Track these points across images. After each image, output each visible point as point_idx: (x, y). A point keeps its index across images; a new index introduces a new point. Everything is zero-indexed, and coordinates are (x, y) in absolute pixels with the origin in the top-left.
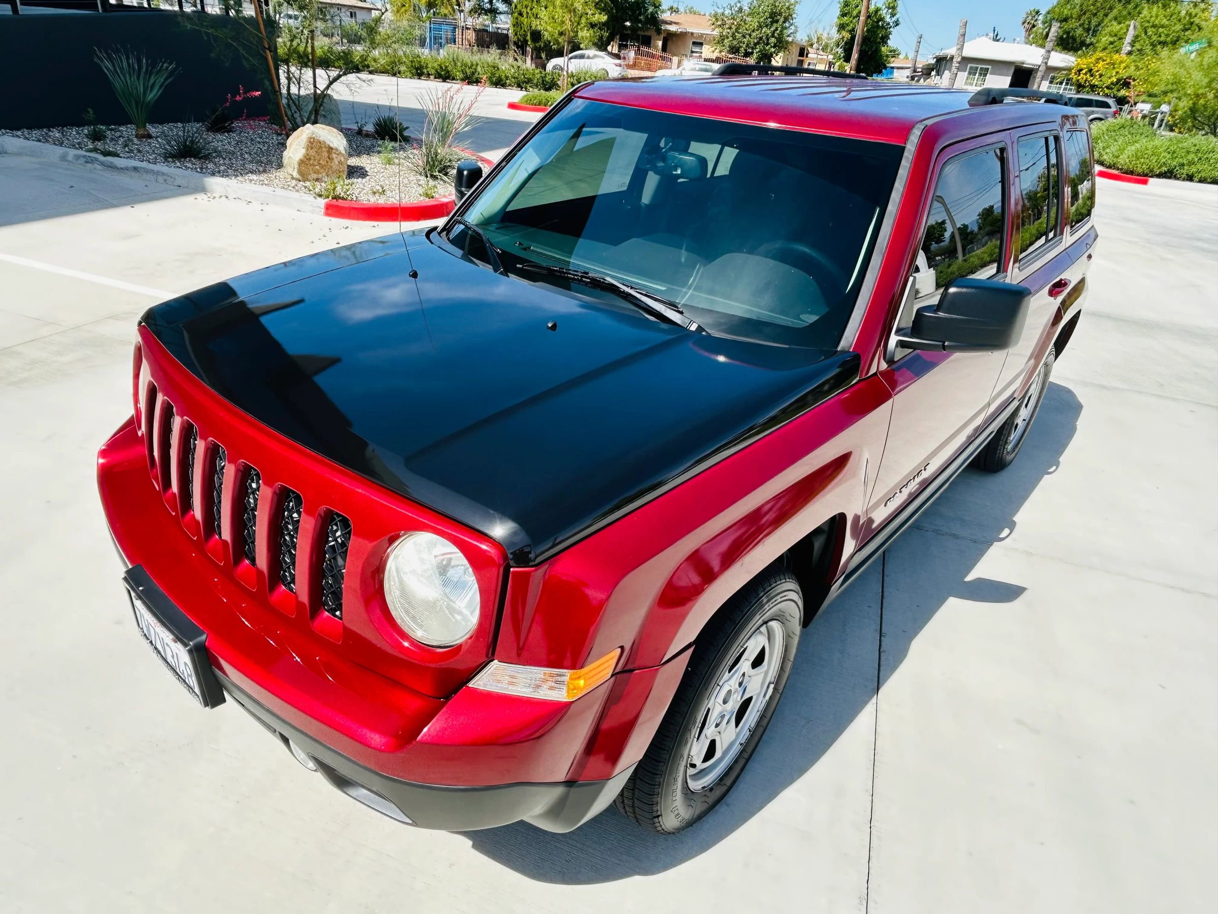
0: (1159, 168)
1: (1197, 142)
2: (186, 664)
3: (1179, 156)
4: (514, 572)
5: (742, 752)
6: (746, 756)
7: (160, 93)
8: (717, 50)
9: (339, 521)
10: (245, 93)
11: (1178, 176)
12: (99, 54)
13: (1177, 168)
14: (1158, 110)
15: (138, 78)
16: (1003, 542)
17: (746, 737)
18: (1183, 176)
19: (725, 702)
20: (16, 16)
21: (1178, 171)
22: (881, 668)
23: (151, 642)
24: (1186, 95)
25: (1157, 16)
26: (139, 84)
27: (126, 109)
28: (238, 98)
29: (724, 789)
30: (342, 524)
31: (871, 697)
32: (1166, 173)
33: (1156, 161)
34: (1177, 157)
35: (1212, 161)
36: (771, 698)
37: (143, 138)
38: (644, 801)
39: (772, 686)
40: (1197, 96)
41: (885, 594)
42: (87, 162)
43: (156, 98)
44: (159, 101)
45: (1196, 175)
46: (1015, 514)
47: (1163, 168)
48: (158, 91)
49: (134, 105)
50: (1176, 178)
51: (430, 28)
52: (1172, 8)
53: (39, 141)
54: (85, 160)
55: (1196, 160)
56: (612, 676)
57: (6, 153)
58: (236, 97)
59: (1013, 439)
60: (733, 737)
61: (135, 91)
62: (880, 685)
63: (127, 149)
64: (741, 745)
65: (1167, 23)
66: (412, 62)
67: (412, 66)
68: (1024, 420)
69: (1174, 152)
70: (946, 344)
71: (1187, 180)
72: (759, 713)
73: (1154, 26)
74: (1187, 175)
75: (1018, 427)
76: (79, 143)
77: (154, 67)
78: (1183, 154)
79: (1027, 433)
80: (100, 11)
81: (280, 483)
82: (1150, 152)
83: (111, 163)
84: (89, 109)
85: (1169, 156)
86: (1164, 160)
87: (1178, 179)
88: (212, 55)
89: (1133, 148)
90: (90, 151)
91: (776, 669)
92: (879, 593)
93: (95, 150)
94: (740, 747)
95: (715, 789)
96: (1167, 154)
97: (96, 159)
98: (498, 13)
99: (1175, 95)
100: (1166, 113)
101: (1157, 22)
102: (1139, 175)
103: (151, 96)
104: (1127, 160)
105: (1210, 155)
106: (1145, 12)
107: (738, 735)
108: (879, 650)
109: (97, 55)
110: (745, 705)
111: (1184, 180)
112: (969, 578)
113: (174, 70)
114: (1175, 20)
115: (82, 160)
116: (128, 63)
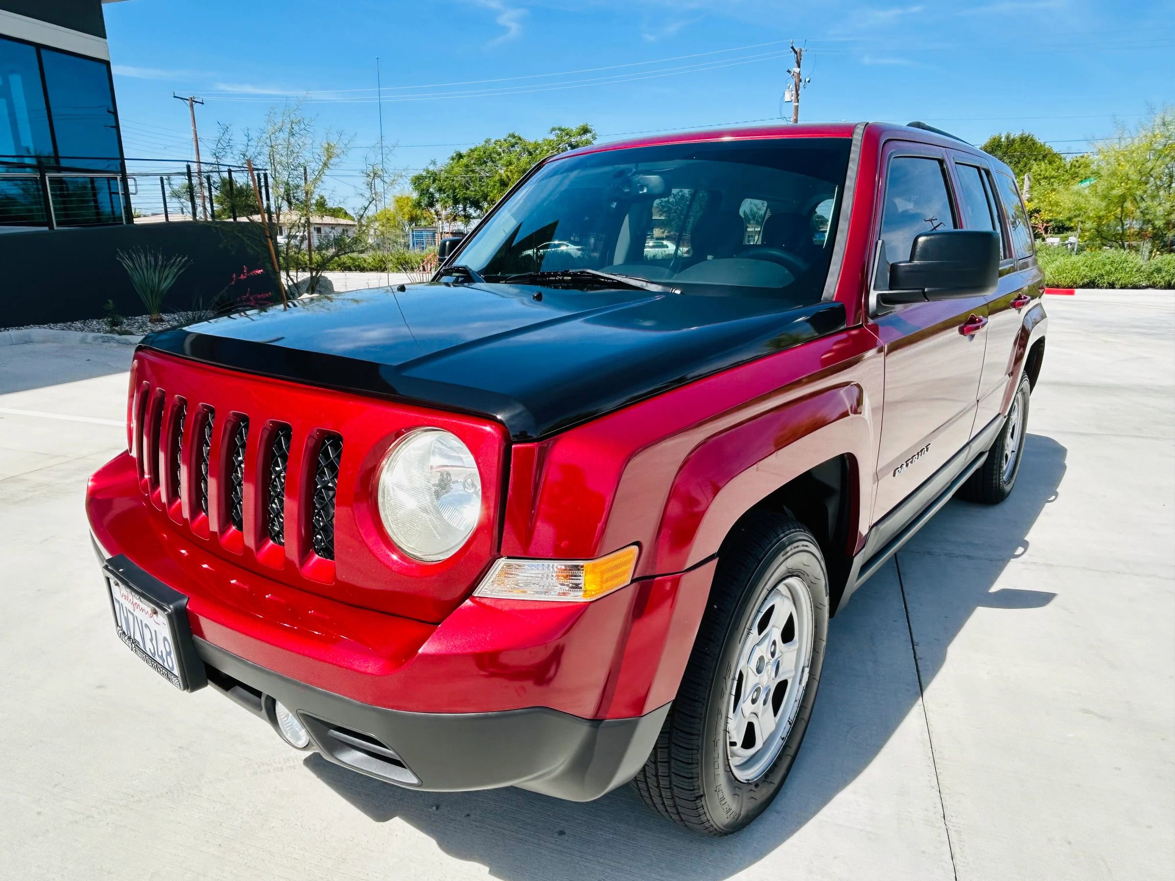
0: (1081, 280)
1: (1110, 255)
2: (165, 639)
3: (1097, 269)
4: (515, 448)
5: (785, 748)
6: (791, 752)
7: (173, 281)
8: (666, 231)
9: (329, 445)
10: (248, 272)
11: (1101, 285)
12: (121, 254)
13: (1098, 278)
14: (1067, 242)
15: (155, 273)
16: (1020, 558)
17: (787, 730)
18: (1105, 285)
19: (759, 671)
20: (51, 231)
21: (1099, 281)
22: (921, 673)
23: (130, 638)
24: (1089, 218)
25: (1046, 170)
26: (155, 276)
27: (143, 299)
28: (242, 277)
29: (772, 788)
30: (333, 448)
31: (916, 700)
32: (1088, 284)
33: (1077, 275)
34: (1095, 269)
35: (1128, 270)
36: (808, 684)
37: (156, 322)
38: (682, 774)
39: (807, 670)
40: (1100, 218)
41: (909, 609)
42: (104, 342)
43: (170, 286)
44: (171, 289)
45: (1116, 282)
46: (1026, 534)
47: (1085, 280)
48: (172, 280)
49: (149, 294)
50: (1098, 287)
51: (413, 235)
52: (1058, 163)
53: (63, 330)
54: (102, 340)
55: (1113, 270)
56: (633, 581)
57: (32, 342)
58: (240, 276)
59: (1007, 469)
60: (773, 728)
61: (150, 283)
62: (923, 688)
63: (141, 330)
64: (783, 739)
65: (1056, 174)
66: (398, 259)
67: (398, 263)
68: (1013, 451)
69: (1091, 266)
70: (926, 290)
71: (1110, 288)
72: (797, 703)
73: (1045, 178)
74: (1108, 283)
75: (1009, 458)
76: (98, 329)
77: (169, 260)
78: (1100, 267)
79: (1018, 467)
80: (125, 223)
81: (270, 420)
82: (1069, 267)
83: (126, 340)
84: (109, 301)
85: (1087, 269)
86: (1084, 273)
87: (1101, 288)
88: (221, 246)
89: (1054, 266)
90: (107, 332)
91: (809, 650)
92: (903, 609)
93: (111, 332)
94: (781, 741)
95: (760, 785)
96: (1085, 268)
97: (113, 339)
98: (471, 218)
99: (1080, 219)
100: (1074, 243)
101: (1047, 174)
102: (1064, 287)
103: (164, 286)
104: (1051, 276)
105: (1125, 265)
106: (1035, 168)
107: (778, 726)
108: (915, 657)
109: (120, 256)
110: (782, 687)
111: (1106, 288)
112: (994, 589)
113: (186, 261)
114: (1063, 172)
115: (100, 340)
116: (146, 260)
